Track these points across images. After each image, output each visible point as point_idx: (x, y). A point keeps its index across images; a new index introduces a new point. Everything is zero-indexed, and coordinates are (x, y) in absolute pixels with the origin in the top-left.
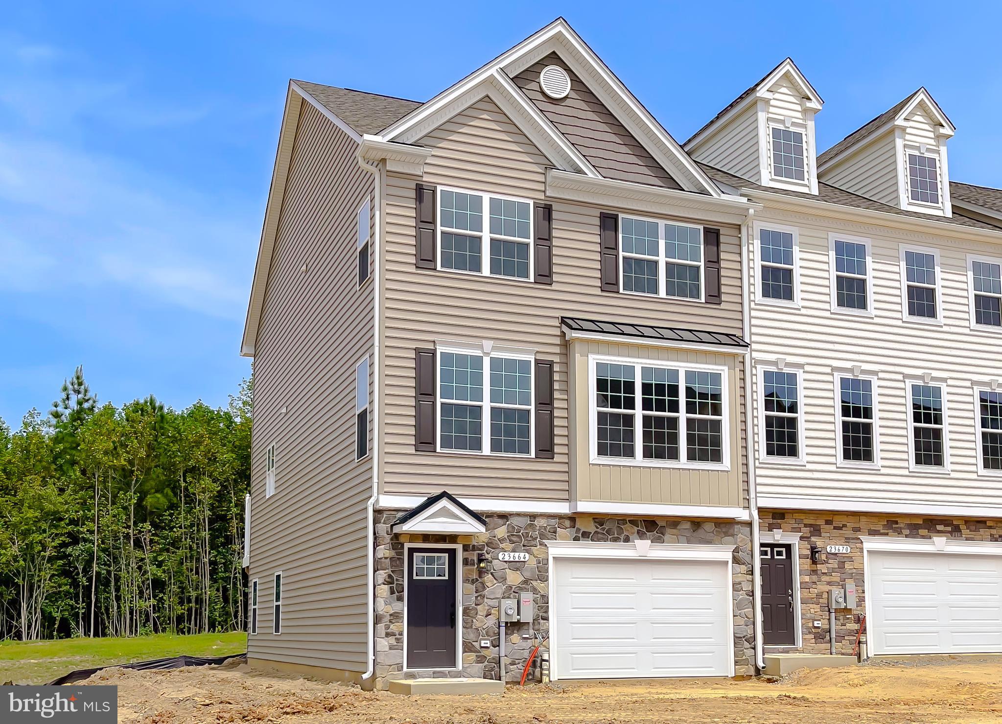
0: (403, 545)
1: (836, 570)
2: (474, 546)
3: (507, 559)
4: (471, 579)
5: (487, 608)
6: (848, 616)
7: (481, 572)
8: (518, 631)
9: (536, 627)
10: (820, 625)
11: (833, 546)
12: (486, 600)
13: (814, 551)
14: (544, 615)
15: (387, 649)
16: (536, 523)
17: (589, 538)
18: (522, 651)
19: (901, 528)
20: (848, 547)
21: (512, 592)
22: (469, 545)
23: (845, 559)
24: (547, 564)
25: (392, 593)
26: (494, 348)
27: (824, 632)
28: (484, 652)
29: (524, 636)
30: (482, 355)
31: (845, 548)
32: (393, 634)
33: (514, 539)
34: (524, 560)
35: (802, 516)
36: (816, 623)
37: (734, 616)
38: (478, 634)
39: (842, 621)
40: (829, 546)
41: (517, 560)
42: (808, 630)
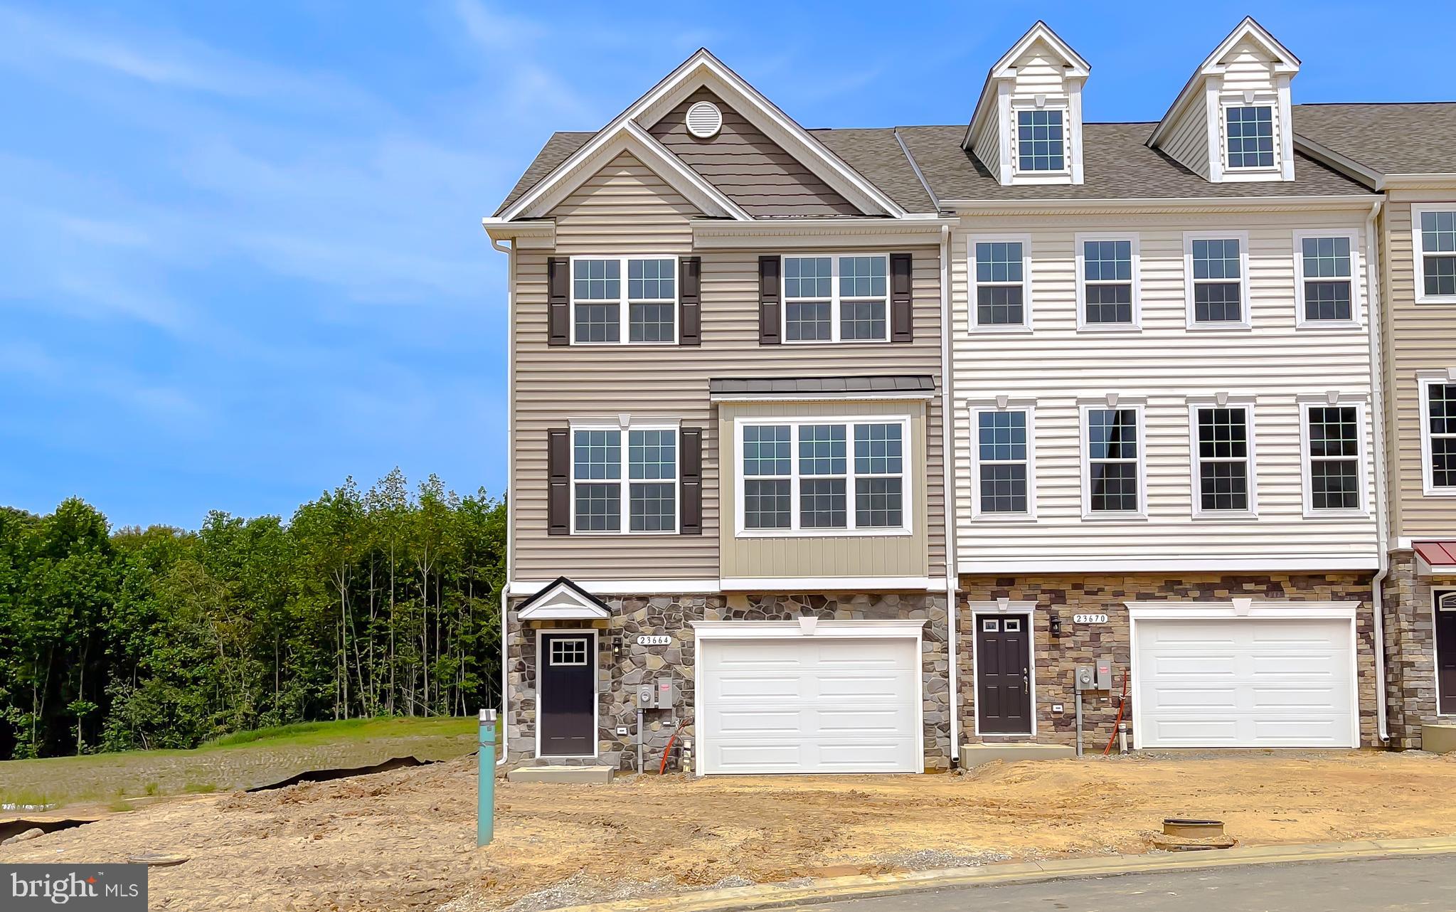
0: (534, 632)
1: (1087, 644)
2: (610, 630)
3: (646, 642)
4: (607, 665)
5: (625, 694)
6: (1102, 699)
7: (619, 657)
8: (659, 718)
9: (680, 713)
10: (1061, 710)
11: (1082, 616)
12: (623, 686)
13: (1054, 622)
14: (690, 701)
15: (518, 735)
16: (680, 604)
17: (742, 617)
18: (663, 739)
19: (1186, 590)
20: (1105, 615)
21: (650, 677)
22: (605, 630)
23: (1101, 630)
24: (694, 646)
25: (524, 679)
26: (632, 421)
27: (1068, 717)
28: (621, 740)
29: (665, 723)
30: (619, 429)
31: (1099, 618)
32: (524, 721)
33: (655, 621)
34: (665, 643)
35: (1039, 581)
36: (1055, 707)
37: (924, 700)
38: (615, 721)
39: (1094, 705)
40: (1077, 615)
41: (658, 643)
42: (1045, 716)
